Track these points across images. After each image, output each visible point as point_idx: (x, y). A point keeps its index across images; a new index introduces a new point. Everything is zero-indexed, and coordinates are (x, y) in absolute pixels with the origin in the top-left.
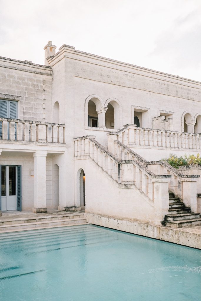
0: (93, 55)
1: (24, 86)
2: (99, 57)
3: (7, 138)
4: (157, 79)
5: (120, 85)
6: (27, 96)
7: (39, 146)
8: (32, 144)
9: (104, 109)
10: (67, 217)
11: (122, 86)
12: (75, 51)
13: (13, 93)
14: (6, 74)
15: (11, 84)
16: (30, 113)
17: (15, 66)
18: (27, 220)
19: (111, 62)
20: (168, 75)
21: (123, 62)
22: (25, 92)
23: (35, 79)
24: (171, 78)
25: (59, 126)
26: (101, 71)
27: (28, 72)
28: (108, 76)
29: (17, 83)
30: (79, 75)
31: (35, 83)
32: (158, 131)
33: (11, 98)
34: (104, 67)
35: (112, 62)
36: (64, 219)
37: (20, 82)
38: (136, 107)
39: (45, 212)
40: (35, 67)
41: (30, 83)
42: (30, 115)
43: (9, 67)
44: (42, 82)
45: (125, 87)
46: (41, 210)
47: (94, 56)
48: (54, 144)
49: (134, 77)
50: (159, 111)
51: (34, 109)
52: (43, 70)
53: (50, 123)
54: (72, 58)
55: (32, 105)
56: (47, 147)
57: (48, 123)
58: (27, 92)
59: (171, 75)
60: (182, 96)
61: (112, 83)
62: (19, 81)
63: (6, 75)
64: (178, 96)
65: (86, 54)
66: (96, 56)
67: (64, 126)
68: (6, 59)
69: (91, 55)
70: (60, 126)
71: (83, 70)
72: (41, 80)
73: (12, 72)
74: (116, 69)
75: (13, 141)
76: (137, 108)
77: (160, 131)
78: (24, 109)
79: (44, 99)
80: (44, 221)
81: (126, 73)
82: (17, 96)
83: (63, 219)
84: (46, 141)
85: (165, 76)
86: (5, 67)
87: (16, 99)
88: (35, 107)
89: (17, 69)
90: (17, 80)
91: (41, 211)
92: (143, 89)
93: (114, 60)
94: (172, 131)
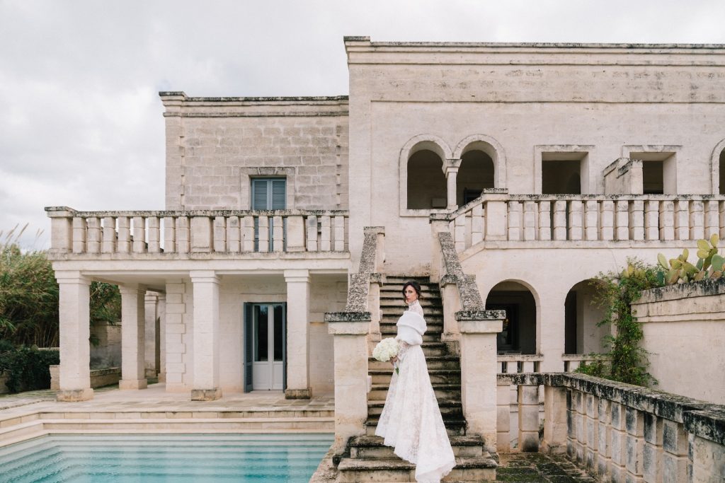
0: (419, 45)
1: (298, 146)
2: (436, 45)
3: (222, 249)
4: (617, 64)
5: (497, 100)
6: (303, 165)
7: (288, 262)
8: (272, 258)
9: (450, 165)
10: (313, 412)
11: (505, 102)
12: (373, 46)
13: (276, 163)
14: (262, 128)
15: (272, 145)
16: (308, 197)
17: (279, 109)
18: (224, 412)
19: (469, 50)
20: (655, 47)
21: (506, 42)
22: (300, 158)
23: (320, 127)
24: (668, 56)
25: (332, 214)
26: (443, 76)
27: (304, 116)
28: (463, 85)
29: (283, 141)
30: (385, 96)
31: (321, 136)
32: (586, 199)
33: (270, 173)
34: (450, 67)
35: (473, 50)
36: (307, 416)
37: (290, 138)
38: (547, 148)
39: (302, 398)
40: (319, 103)
41: (310, 137)
42: (309, 201)
43: (267, 114)
44: (335, 131)
45: (514, 102)
46: (294, 392)
47: (421, 45)
48: (321, 256)
49: (541, 75)
50: (625, 149)
51: (317, 190)
52: (337, 107)
53: (313, 211)
54: (364, 62)
55: (313, 182)
56: (305, 262)
57: (308, 211)
58: (304, 157)
59: (669, 46)
60: (712, 96)
61: (473, 99)
62: (288, 136)
63: (263, 130)
64: (697, 100)
65: (400, 45)
66: (426, 45)
67: (346, 214)
68: (260, 99)
69: (414, 45)
70: (336, 214)
71: (395, 84)
72: (332, 128)
73: (274, 123)
74: (485, 63)
75: (233, 254)
76: (552, 150)
77: (593, 198)
78: (296, 191)
79: (339, 166)
80: (259, 417)
81: (514, 68)
82: (283, 168)
83: (304, 416)
84: (304, 249)
85: (648, 51)
86: (259, 115)
87: (281, 173)
88: (321, 184)
89: (282, 114)
90: (282, 136)
91: (293, 395)
92: (571, 100)
93: (478, 43)
94: (636, 195)
